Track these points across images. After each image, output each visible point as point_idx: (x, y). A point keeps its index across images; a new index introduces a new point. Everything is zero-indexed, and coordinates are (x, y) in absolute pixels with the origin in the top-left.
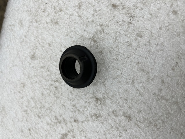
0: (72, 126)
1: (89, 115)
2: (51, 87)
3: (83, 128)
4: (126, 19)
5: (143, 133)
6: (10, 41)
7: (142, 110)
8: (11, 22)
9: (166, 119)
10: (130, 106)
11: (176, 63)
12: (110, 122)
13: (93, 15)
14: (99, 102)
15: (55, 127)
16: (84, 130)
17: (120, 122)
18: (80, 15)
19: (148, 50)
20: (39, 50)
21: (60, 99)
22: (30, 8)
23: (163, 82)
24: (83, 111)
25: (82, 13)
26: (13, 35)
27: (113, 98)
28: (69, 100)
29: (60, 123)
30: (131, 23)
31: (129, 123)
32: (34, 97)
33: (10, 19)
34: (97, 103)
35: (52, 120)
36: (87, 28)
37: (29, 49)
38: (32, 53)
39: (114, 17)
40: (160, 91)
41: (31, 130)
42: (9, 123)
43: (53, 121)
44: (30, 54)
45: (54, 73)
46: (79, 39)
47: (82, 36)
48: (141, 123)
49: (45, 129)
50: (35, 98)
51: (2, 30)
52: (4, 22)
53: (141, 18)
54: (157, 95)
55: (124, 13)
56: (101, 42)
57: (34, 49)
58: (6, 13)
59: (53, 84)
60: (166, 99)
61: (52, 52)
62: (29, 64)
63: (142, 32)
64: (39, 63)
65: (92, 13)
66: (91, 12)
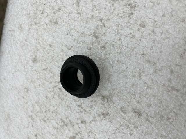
0: (80, 128)
1: (96, 114)
2: (55, 88)
3: (91, 129)
4: (127, 10)
5: (155, 128)
6: (11, 46)
7: (152, 104)
8: (11, 28)
9: (178, 111)
10: (138, 101)
11: (184, 50)
12: (119, 120)
13: (92, 10)
14: (106, 100)
15: (62, 131)
16: (92, 131)
17: (130, 119)
18: (79, 12)
19: (153, 39)
20: (40, 52)
21: (65, 101)
22: (29, 11)
23: (172, 71)
24: (90, 111)
25: (80, 9)
26: (14, 41)
27: (119, 94)
28: (74, 101)
29: (66, 125)
30: (132, 14)
31: (139, 119)
32: (38, 101)
33: (9, 25)
34: (104, 101)
35: (58, 123)
36: (87, 24)
37: (30, 52)
38: (34, 57)
39: (114, 9)
40: (170, 81)
41: (38, 135)
42: (15, 131)
43: (60, 124)
44: (32, 57)
45: (57, 74)
46: (79, 36)
47: (82, 33)
48: (152, 118)
49: (52, 133)
50: (40, 102)
51: (3, 37)
52: (3, 28)
53: (143, 8)
54: (167, 86)
55: (124, 4)
56: (103, 36)
57: (35, 52)
58: (5, 20)
59: (57, 86)
60: (177, 90)
61: (54, 53)
62: (31, 67)
63: (144, 22)
64: (41, 66)
65: (92, 9)
66: (90, 8)
